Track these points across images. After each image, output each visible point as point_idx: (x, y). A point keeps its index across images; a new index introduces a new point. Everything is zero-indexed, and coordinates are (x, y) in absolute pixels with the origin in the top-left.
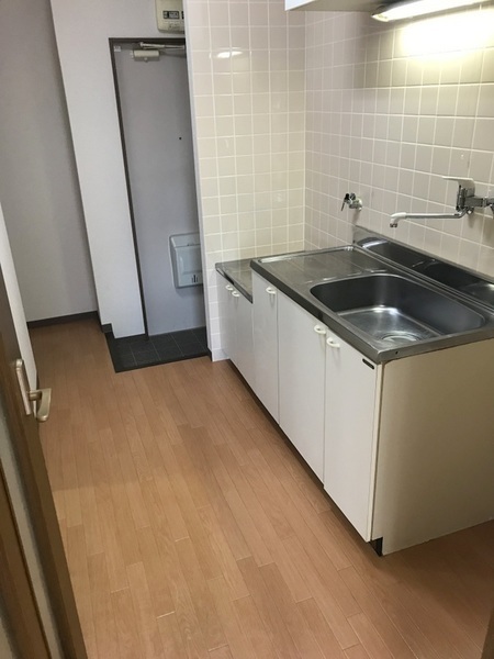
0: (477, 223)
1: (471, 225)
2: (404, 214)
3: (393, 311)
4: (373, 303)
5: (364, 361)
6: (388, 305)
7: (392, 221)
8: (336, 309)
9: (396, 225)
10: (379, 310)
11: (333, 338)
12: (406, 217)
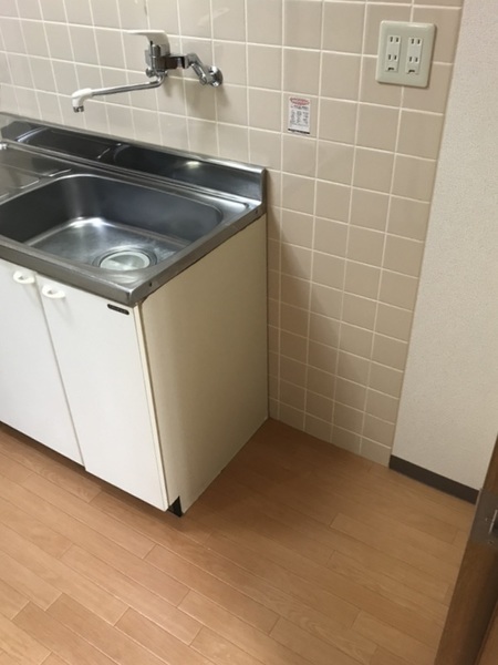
0: (175, 90)
1: (168, 93)
2: (88, 91)
3: (98, 223)
4: (67, 217)
5: (110, 306)
6: (87, 215)
7: (75, 104)
8: (22, 239)
9: (82, 108)
10: (79, 223)
11: (48, 285)
12: (94, 94)
